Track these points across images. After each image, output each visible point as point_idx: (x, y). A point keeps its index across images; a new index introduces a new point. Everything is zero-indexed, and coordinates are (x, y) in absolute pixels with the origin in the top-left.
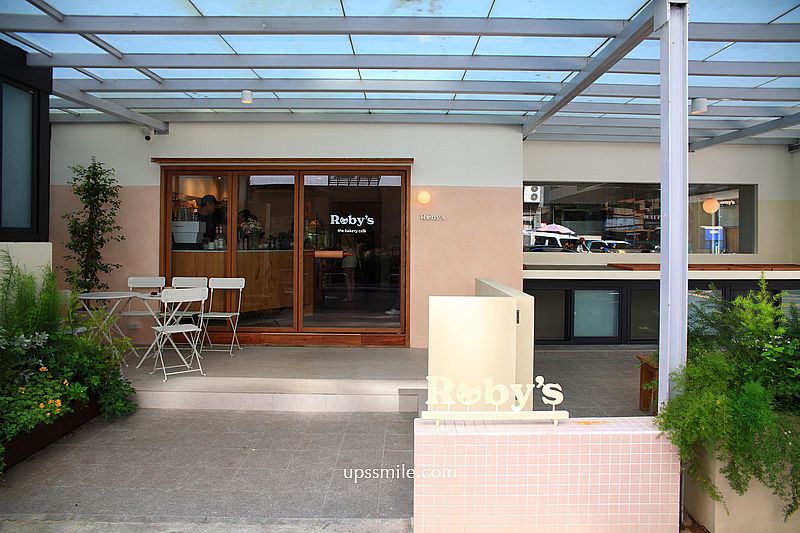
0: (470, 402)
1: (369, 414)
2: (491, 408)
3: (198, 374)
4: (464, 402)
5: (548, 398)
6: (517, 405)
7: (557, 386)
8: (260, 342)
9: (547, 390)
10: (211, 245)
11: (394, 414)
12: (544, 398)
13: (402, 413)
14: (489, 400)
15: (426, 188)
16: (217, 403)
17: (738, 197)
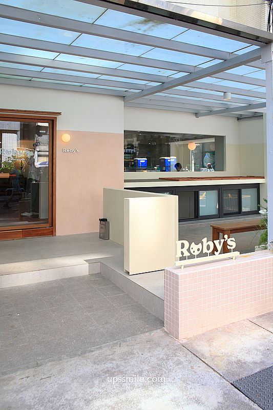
0: (197, 253)
2: (206, 255)
4: (193, 254)
5: (229, 245)
6: (217, 251)
7: (233, 239)
9: (229, 242)
11: (84, 277)
12: (228, 246)
13: (92, 275)
14: (205, 251)
15: (66, 132)
17: (214, 141)
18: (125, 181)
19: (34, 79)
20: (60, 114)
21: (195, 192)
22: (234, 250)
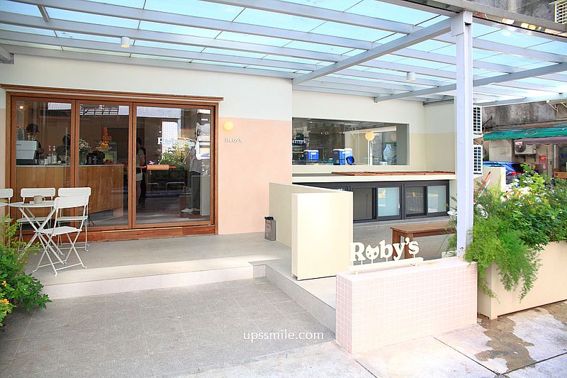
0: (373, 257)
1: (234, 282)
2: (384, 260)
3: (80, 267)
4: (369, 258)
6: (397, 256)
7: (416, 242)
8: (102, 238)
9: (411, 246)
10: (46, 161)
11: (248, 281)
12: (410, 251)
13: (257, 278)
14: (383, 255)
15: (229, 119)
16: (113, 288)
17: (396, 130)
18: (294, 175)
19: (194, 61)
20: (222, 99)
21: (373, 188)
22: (417, 256)
